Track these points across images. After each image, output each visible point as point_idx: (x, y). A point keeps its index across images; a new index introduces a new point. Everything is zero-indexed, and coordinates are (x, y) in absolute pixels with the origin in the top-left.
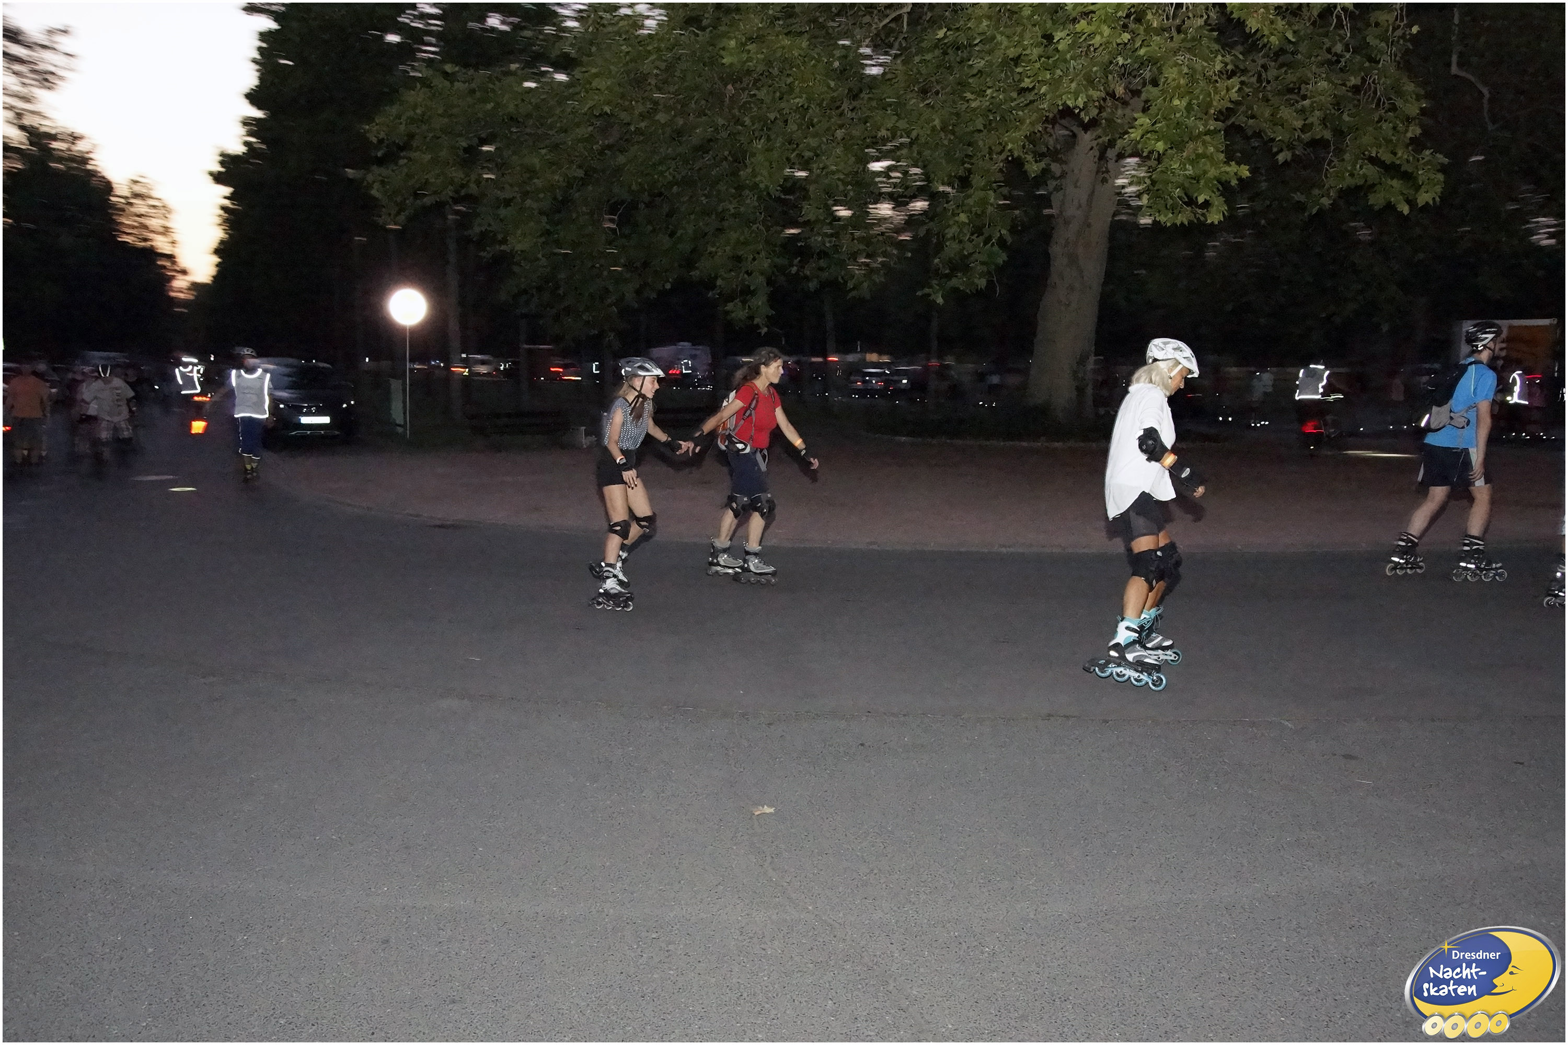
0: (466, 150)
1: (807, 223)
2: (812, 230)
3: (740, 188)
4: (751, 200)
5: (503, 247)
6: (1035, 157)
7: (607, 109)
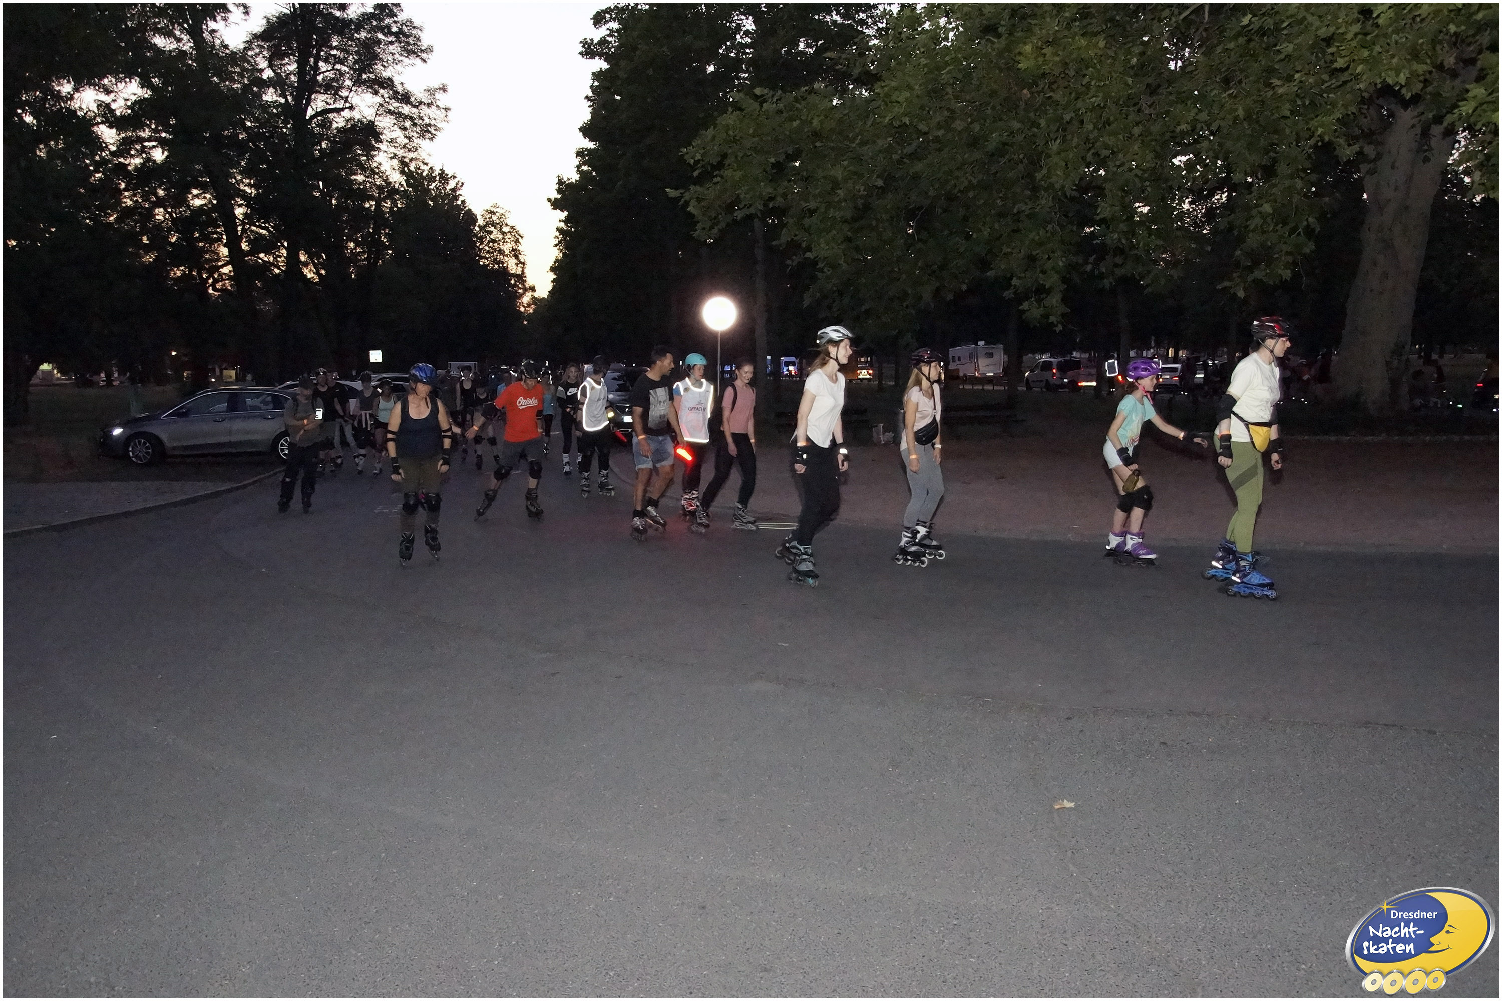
0: (773, 165)
1: (1103, 222)
2: (1108, 228)
3: (1035, 189)
4: (1045, 201)
5: (808, 255)
6: (1347, 140)
7: (907, 120)
